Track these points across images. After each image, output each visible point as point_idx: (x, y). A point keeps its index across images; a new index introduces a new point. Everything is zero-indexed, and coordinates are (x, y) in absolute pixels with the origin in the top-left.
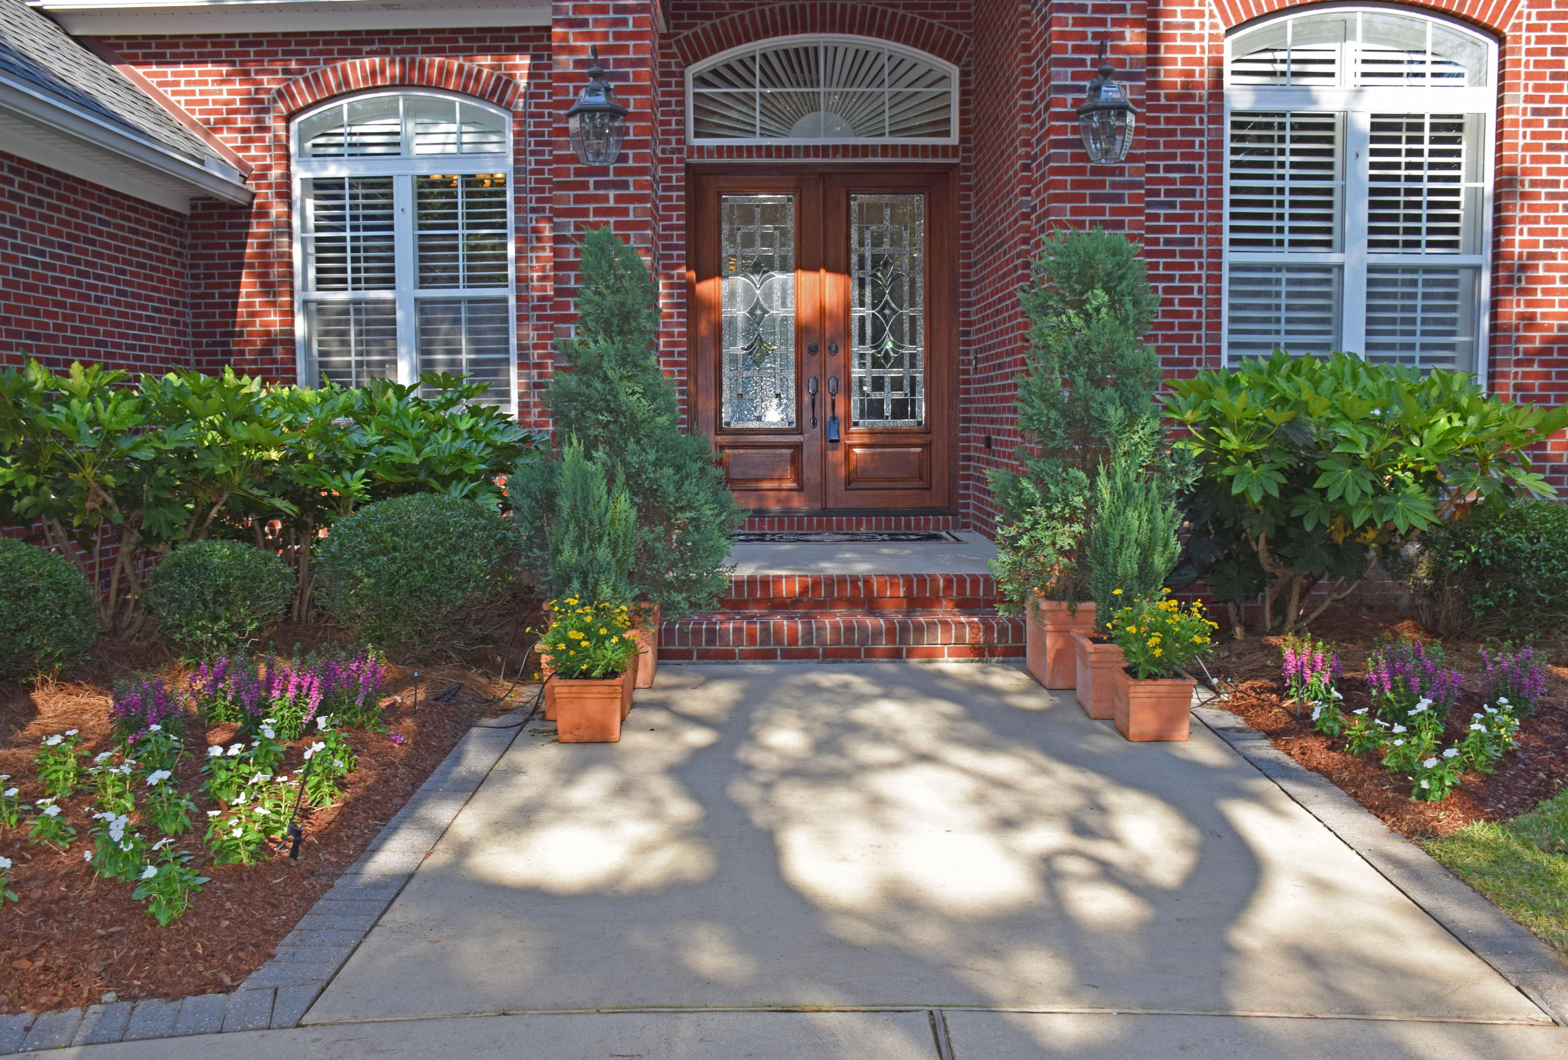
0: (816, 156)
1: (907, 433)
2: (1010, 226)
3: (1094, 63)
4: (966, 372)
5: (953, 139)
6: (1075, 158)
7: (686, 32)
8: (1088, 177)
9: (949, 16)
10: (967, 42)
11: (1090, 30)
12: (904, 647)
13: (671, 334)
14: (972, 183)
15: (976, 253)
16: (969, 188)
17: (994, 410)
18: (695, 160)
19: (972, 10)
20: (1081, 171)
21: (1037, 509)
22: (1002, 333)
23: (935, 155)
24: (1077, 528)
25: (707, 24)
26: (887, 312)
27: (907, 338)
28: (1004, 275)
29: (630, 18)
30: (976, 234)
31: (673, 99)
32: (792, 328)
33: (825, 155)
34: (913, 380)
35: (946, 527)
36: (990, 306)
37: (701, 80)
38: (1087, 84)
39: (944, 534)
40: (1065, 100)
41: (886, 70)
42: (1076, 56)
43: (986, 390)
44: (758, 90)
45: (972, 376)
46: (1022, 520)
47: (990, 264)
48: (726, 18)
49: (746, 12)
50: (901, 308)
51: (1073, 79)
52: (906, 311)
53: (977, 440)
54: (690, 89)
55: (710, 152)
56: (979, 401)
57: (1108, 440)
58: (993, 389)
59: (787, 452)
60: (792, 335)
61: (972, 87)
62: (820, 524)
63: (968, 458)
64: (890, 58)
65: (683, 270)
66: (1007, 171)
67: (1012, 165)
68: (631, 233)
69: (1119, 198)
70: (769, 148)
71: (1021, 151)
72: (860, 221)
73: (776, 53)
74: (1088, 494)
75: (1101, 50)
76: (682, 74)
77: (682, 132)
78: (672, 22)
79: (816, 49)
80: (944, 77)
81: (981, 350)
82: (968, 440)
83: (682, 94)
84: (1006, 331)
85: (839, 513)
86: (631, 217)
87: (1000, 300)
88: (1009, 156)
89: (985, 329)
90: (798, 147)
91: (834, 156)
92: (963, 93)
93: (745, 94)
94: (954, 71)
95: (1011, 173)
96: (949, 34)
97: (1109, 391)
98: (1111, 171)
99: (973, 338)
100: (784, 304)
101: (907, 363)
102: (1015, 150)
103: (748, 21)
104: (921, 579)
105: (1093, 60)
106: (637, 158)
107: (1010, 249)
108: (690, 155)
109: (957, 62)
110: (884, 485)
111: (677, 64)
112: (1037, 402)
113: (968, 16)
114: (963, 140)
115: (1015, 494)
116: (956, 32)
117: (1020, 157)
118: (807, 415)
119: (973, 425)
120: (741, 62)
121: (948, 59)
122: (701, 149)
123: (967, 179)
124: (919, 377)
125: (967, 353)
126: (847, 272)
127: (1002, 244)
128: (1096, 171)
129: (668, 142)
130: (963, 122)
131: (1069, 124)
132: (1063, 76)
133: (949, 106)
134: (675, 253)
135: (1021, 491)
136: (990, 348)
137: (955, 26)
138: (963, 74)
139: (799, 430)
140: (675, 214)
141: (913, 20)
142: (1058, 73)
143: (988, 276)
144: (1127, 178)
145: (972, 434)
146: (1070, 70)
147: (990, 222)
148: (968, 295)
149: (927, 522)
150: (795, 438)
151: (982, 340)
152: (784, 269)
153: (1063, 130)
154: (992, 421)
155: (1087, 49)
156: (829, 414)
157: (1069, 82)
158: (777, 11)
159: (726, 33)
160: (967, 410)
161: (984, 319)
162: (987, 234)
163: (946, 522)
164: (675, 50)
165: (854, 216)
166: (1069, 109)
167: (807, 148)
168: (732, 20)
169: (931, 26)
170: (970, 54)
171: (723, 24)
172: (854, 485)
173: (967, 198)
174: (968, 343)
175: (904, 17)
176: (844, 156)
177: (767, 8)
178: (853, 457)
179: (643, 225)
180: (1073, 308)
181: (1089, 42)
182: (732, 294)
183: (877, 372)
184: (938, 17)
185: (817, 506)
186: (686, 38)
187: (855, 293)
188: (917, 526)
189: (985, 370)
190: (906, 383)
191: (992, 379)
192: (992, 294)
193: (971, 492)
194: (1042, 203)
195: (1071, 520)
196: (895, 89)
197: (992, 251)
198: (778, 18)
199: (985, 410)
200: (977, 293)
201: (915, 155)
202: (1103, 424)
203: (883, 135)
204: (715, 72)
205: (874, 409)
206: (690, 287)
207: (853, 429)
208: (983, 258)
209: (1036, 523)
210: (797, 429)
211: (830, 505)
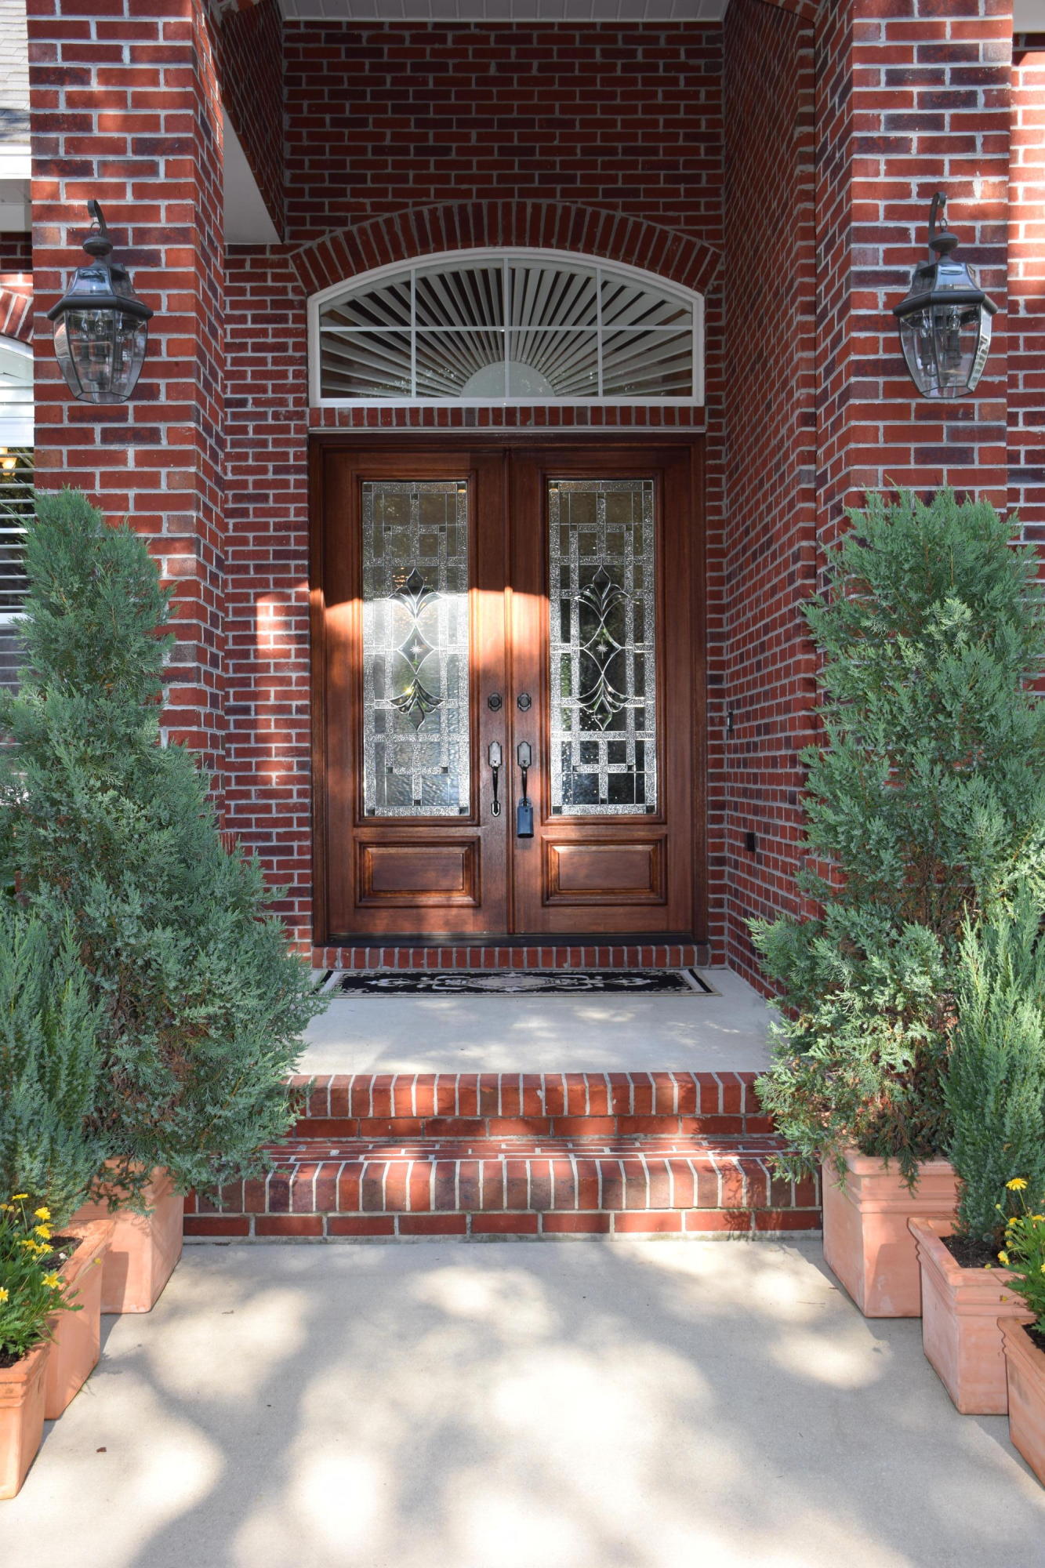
0: (497, 423)
1: (632, 822)
2: (782, 515)
3: (921, 234)
4: (717, 735)
5: (697, 398)
6: (891, 390)
7: (308, 244)
8: (913, 422)
9: (689, 220)
10: (716, 258)
11: (914, 181)
12: (612, 1213)
13: (286, 681)
14: (723, 461)
15: (731, 562)
16: (719, 469)
17: (758, 794)
18: (322, 429)
19: (723, 211)
20: (901, 412)
21: (846, 995)
22: (770, 678)
23: (670, 421)
24: (918, 1031)
25: (339, 231)
26: (602, 648)
27: (631, 689)
28: (774, 590)
29: (161, 161)
30: (731, 534)
31: (290, 341)
32: (464, 674)
33: (511, 422)
34: (640, 746)
35: (689, 962)
36: (751, 638)
37: (331, 316)
38: (911, 269)
39: (685, 974)
40: (874, 296)
41: (599, 303)
42: (891, 224)
43: (746, 763)
44: (414, 328)
45: (725, 741)
46: (816, 1010)
47: (751, 576)
48: (366, 224)
49: (395, 215)
50: (622, 643)
51: (887, 262)
52: (631, 647)
53: (733, 835)
54: (315, 328)
55: (343, 417)
56: (736, 778)
57: (975, 872)
58: (758, 762)
59: (459, 851)
60: (464, 684)
61: (722, 323)
62: (504, 957)
63: (721, 861)
64: (605, 284)
65: (304, 588)
66: (777, 430)
67: (785, 419)
68: (163, 514)
69: (964, 456)
70: (429, 411)
71: (800, 393)
72: (563, 519)
73: (441, 277)
74: (939, 970)
75: (933, 213)
76: (303, 305)
77: (305, 388)
78: (287, 230)
79: (499, 272)
80: (682, 312)
81: (738, 704)
82: (720, 834)
83: (304, 333)
84: (778, 675)
85: (531, 941)
86: (164, 489)
87: (767, 629)
88: (780, 407)
89: (745, 672)
90: (470, 411)
91: (524, 423)
92: (710, 332)
93: (395, 334)
94: (696, 302)
95: (783, 431)
96: (690, 245)
97: (977, 784)
98: (951, 412)
99: (725, 685)
100: (453, 636)
101: (631, 722)
102: (790, 394)
103: (398, 228)
104: (641, 1080)
105: (919, 230)
106: (173, 391)
107: (782, 548)
108: (315, 422)
109: (700, 289)
110: (598, 899)
111: (296, 290)
112: (846, 802)
113: (717, 220)
114: (709, 400)
115: (803, 964)
116: (699, 243)
117: (798, 404)
118: (486, 798)
119: (727, 812)
120: (391, 290)
121: (688, 283)
122: (330, 412)
123: (717, 455)
124: (650, 742)
125: (718, 708)
126: (545, 591)
127: (770, 542)
128: (926, 412)
129: (282, 402)
130: (709, 373)
131: (882, 335)
132: (872, 257)
133: (689, 353)
134: (293, 563)
135: (814, 961)
136: (752, 700)
137: (698, 234)
138: (709, 304)
139: (475, 819)
140: (292, 507)
141: (637, 226)
142: (864, 252)
143: (748, 593)
144: (976, 423)
145: (725, 826)
146: (882, 247)
147: (750, 512)
148: (718, 623)
149: (661, 955)
150: (471, 831)
151: (740, 689)
152: (454, 586)
153: (871, 345)
154: (756, 810)
155: (911, 213)
156: (519, 797)
157: (881, 267)
158: (440, 213)
159: (367, 244)
160: (718, 791)
161: (741, 658)
162: (747, 532)
163: (689, 956)
164: (292, 269)
165: (554, 510)
166: (880, 311)
167: (484, 411)
168: (375, 227)
169: (664, 235)
170: (720, 276)
171: (362, 231)
172: (554, 899)
173: (717, 483)
174: (719, 694)
175: (624, 222)
176: (537, 424)
177: (425, 210)
178: (553, 858)
179: (182, 502)
180: (905, 634)
181: (914, 200)
182: (379, 626)
183: (588, 736)
184: (674, 221)
185: (501, 931)
186: (309, 252)
187: (556, 624)
188: (647, 962)
189: (744, 733)
190: (631, 751)
191: (755, 747)
192: (755, 620)
193: (725, 910)
194: (836, 468)
195: (909, 1016)
196: (614, 328)
197: (754, 556)
198: (442, 223)
199: (745, 793)
200: (731, 620)
201: (641, 422)
202: (963, 841)
203: (595, 394)
204: (353, 305)
205: (585, 791)
206: (314, 613)
207: (554, 818)
208: (741, 568)
209: (842, 1020)
210: (472, 818)
211: (521, 929)
